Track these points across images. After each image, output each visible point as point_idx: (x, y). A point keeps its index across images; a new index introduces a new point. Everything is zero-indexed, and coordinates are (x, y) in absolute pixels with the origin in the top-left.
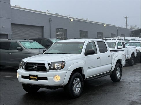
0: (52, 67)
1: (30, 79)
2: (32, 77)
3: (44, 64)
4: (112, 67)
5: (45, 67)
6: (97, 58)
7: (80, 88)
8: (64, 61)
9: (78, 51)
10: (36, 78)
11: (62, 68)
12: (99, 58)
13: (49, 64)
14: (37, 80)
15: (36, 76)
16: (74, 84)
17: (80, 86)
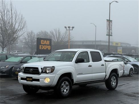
0: (44, 71)
1: (27, 81)
2: (28, 79)
3: (37, 68)
4: (106, 75)
5: (38, 71)
6: (89, 66)
7: (68, 91)
8: (54, 67)
9: (70, 59)
10: (31, 79)
11: (52, 72)
12: (91, 66)
13: (41, 68)
14: (32, 81)
15: (32, 78)
16: (62, 86)
17: (69, 89)
